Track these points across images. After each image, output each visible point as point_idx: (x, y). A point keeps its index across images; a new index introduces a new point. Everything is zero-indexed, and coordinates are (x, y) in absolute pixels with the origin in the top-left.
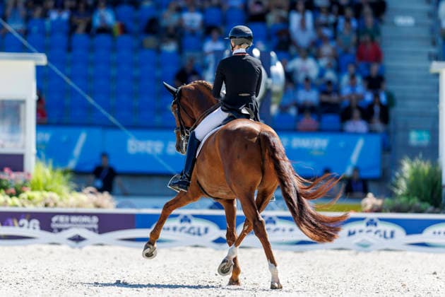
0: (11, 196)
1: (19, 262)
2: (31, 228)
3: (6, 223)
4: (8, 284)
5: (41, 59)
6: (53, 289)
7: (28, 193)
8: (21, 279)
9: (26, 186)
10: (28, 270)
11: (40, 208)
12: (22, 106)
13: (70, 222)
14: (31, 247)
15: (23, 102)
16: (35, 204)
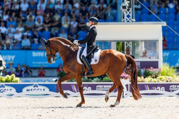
0: (153, 78)
1: (157, 104)
2: (162, 90)
3: (151, 88)
4: (152, 113)
5: (164, 24)
6: (169, 114)
7: (160, 77)
8: (157, 110)
9: (159, 74)
10: (160, 107)
11: (165, 82)
12: (157, 42)
13: (177, 87)
14: (161, 98)
15: (158, 41)
16: (162, 81)
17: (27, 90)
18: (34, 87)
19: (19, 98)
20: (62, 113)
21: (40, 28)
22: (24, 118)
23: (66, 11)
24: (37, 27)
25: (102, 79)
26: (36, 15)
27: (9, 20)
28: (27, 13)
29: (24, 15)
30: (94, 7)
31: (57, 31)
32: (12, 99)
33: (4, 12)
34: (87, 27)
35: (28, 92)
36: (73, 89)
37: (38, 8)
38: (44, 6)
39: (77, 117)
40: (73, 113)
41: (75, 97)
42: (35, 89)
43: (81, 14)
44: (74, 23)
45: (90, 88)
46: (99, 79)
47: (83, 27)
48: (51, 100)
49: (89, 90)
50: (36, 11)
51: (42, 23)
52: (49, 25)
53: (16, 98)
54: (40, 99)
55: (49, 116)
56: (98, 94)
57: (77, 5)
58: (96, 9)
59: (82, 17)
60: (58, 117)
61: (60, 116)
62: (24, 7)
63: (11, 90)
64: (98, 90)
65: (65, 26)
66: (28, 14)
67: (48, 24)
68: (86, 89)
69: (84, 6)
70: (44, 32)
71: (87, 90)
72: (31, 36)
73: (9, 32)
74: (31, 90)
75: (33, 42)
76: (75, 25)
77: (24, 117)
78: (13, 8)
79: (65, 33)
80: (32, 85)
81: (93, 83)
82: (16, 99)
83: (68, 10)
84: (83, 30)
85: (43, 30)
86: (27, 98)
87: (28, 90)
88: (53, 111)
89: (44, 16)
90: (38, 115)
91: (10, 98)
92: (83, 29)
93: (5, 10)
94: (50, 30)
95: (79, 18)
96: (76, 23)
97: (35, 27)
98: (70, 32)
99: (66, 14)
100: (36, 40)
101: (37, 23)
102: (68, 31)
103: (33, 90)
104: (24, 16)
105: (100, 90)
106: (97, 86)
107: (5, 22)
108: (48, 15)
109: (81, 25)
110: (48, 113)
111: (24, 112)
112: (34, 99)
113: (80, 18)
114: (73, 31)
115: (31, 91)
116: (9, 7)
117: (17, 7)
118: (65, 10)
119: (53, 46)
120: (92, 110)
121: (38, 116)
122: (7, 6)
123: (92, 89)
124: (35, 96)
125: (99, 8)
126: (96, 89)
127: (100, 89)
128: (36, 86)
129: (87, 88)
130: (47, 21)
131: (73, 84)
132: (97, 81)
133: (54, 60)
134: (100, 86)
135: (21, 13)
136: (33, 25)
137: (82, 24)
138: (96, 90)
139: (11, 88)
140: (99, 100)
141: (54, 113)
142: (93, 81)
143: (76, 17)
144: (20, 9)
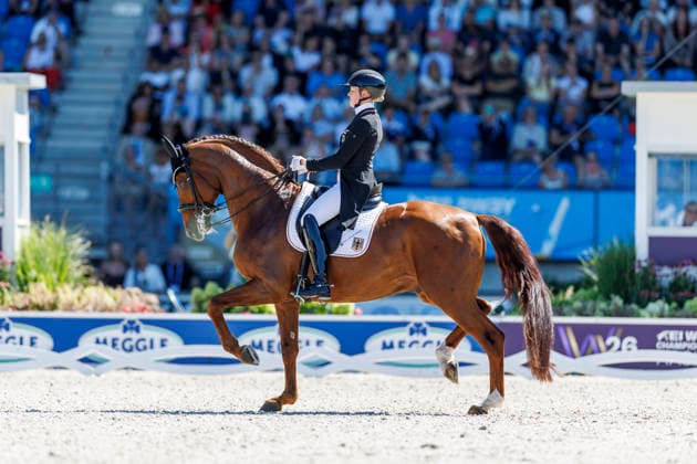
17: (385, 347)
18: (412, 332)
19: (351, 375)
20: (522, 439)
21: (440, 102)
22: (368, 454)
23: (543, 35)
24: (429, 99)
25: (681, 305)
26: (424, 49)
27: (319, 68)
28: (388, 40)
29: (376, 47)
30: (652, 23)
31: (504, 115)
32: (324, 380)
33: (298, 37)
34: (625, 98)
35: (386, 351)
36: (565, 342)
37: (434, 24)
38: (455, 16)
39: (579, 453)
40: (562, 437)
41: (573, 374)
42: (416, 342)
43: (600, 48)
44: (574, 84)
45: (633, 340)
46: (667, 307)
47: (609, 100)
48: (477, 386)
49: (629, 349)
50: (425, 32)
51: (446, 82)
52: (476, 90)
53: (338, 376)
54: (433, 380)
55: (470, 450)
56: (663, 366)
57: (586, 13)
58: (663, 30)
59: (605, 61)
60: (501, 454)
61: (512, 448)
62: (379, 16)
63: (319, 343)
64: (665, 349)
65: (540, 94)
66: (394, 45)
67: (470, 83)
68: (617, 346)
69: (615, 16)
70: (454, 119)
71: (620, 349)
72: (403, 133)
73: (318, 114)
74: (401, 344)
75: (409, 157)
76: (575, 89)
77: (369, 451)
78: (333, 22)
79: (537, 122)
80: (404, 324)
81: (645, 319)
82: (339, 378)
83: (553, 31)
84: (610, 112)
85: (449, 110)
86: (382, 377)
87: (388, 344)
88: (484, 428)
89: (457, 55)
90: (424, 443)
91: (317, 377)
92: (609, 107)
93: (303, 28)
94: (477, 111)
95: (592, 63)
96: (583, 84)
97: (419, 97)
98: (557, 119)
99: (543, 47)
100: (422, 147)
101: (426, 82)
102: (551, 114)
103: (406, 345)
104: (375, 54)
105: (671, 349)
106: (659, 332)
107: (303, 77)
108: (471, 51)
109: (598, 93)
110: (462, 436)
111: (370, 431)
112: (412, 381)
113: (599, 63)
114: (569, 113)
115: (401, 350)
116: (320, 16)
117: (350, 16)
118: (538, 30)
119: (203, 169)
120: (639, 426)
121: (423, 446)
122: (311, 11)
123: (640, 346)
124: (416, 370)
125: (675, 25)
126: (658, 345)
127: (671, 346)
128: (418, 329)
129: (622, 339)
130: (468, 74)
131: (565, 326)
132: (661, 315)
133: (208, 225)
134: (672, 335)
135: (364, 40)
136: (412, 89)
137: (602, 86)
138: (654, 348)
139: (321, 338)
140: (666, 390)
141: (488, 439)
142: (643, 312)
143: (581, 58)
144: (361, 26)
